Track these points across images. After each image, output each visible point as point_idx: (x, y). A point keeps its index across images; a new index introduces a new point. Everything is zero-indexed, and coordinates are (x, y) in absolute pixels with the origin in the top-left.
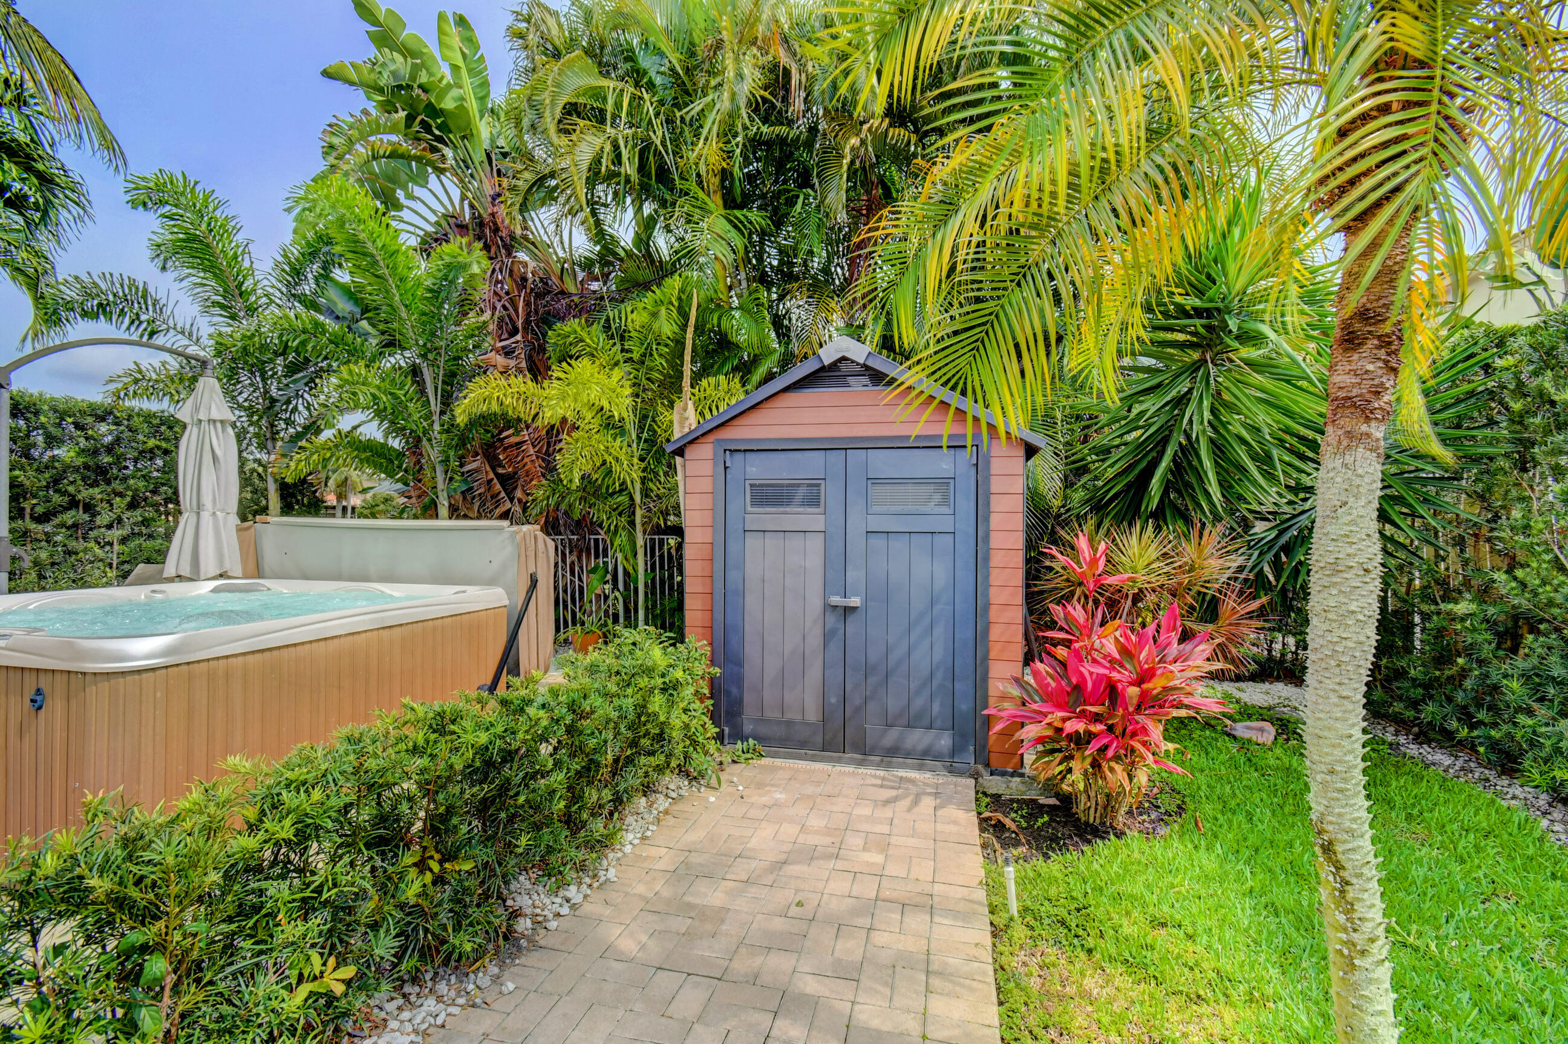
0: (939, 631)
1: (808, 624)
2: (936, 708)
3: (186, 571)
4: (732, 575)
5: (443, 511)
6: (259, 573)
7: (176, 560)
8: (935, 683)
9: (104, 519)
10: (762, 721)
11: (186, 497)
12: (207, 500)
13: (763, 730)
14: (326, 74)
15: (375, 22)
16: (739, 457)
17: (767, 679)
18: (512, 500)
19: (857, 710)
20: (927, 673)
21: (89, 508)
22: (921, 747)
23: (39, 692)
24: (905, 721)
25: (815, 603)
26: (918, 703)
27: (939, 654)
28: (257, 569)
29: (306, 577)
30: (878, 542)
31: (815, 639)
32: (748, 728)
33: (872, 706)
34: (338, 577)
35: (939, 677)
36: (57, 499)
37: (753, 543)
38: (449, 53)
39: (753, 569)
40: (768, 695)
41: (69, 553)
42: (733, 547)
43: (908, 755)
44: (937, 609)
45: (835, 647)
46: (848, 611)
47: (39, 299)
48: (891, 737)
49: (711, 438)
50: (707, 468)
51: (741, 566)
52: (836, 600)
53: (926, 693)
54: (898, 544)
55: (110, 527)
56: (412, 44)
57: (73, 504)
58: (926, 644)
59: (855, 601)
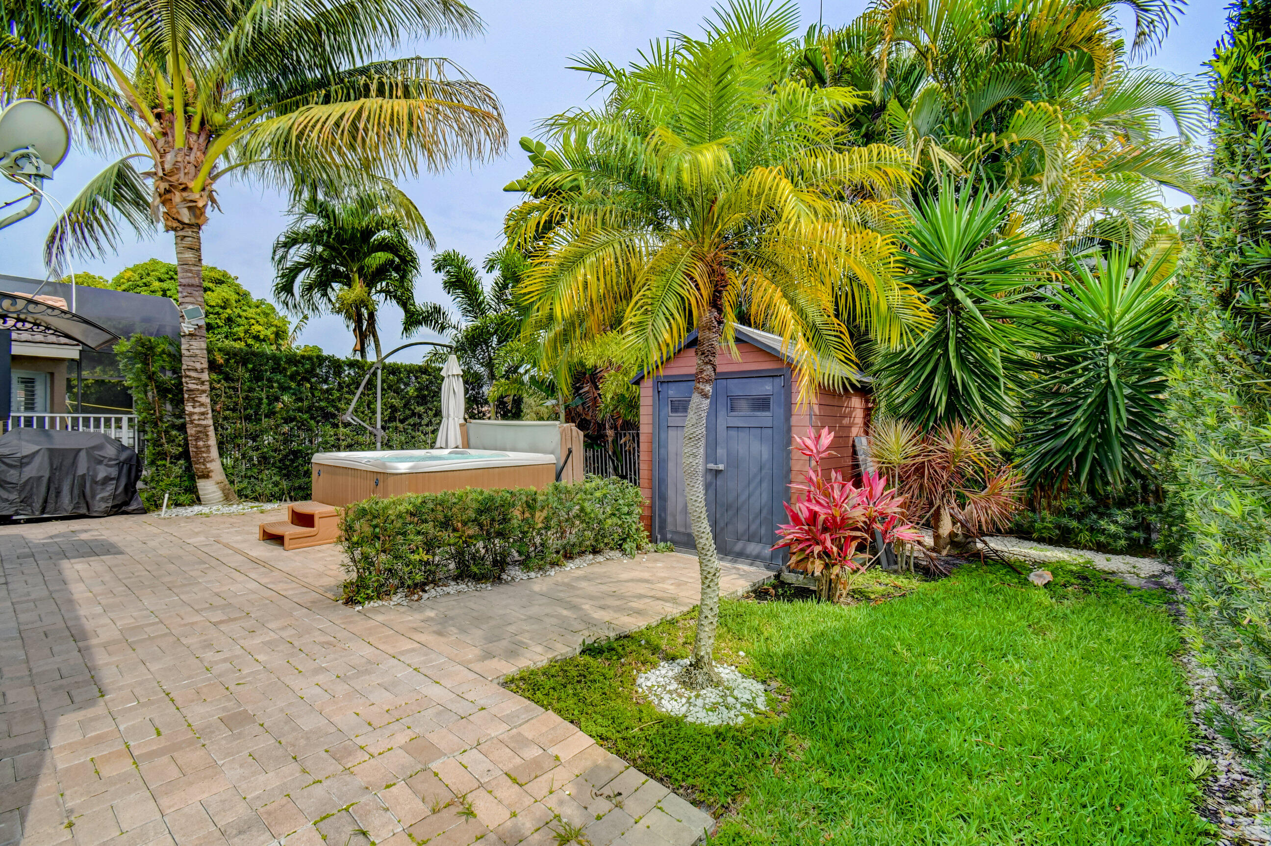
0: (765, 485)
2: (763, 531)
3: (443, 445)
4: (662, 451)
6: (469, 447)
7: (440, 440)
8: (763, 515)
9: (424, 422)
10: (676, 533)
11: (444, 413)
12: (451, 413)
13: (676, 538)
14: (505, 190)
15: (531, 151)
16: (665, 385)
17: (679, 509)
19: (722, 529)
20: (758, 510)
21: (420, 416)
22: (755, 553)
24: (746, 537)
25: (701, 468)
26: (753, 527)
27: (765, 497)
28: (467, 445)
29: (485, 449)
30: (733, 433)
32: (669, 536)
33: (730, 527)
35: (765, 512)
36: (408, 412)
37: (672, 433)
39: (672, 448)
40: (679, 518)
41: (413, 437)
42: (663, 436)
43: (747, 557)
44: (763, 472)
45: (711, 492)
46: (718, 472)
47: (407, 311)
48: (739, 547)
50: (650, 392)
51: (666, 447)
52: (711, 466)
53: (758, 522)
54: (743, 434)
55: (427, 425)
57: (414, 414)
58: (758, 492)
59: (721, 467)
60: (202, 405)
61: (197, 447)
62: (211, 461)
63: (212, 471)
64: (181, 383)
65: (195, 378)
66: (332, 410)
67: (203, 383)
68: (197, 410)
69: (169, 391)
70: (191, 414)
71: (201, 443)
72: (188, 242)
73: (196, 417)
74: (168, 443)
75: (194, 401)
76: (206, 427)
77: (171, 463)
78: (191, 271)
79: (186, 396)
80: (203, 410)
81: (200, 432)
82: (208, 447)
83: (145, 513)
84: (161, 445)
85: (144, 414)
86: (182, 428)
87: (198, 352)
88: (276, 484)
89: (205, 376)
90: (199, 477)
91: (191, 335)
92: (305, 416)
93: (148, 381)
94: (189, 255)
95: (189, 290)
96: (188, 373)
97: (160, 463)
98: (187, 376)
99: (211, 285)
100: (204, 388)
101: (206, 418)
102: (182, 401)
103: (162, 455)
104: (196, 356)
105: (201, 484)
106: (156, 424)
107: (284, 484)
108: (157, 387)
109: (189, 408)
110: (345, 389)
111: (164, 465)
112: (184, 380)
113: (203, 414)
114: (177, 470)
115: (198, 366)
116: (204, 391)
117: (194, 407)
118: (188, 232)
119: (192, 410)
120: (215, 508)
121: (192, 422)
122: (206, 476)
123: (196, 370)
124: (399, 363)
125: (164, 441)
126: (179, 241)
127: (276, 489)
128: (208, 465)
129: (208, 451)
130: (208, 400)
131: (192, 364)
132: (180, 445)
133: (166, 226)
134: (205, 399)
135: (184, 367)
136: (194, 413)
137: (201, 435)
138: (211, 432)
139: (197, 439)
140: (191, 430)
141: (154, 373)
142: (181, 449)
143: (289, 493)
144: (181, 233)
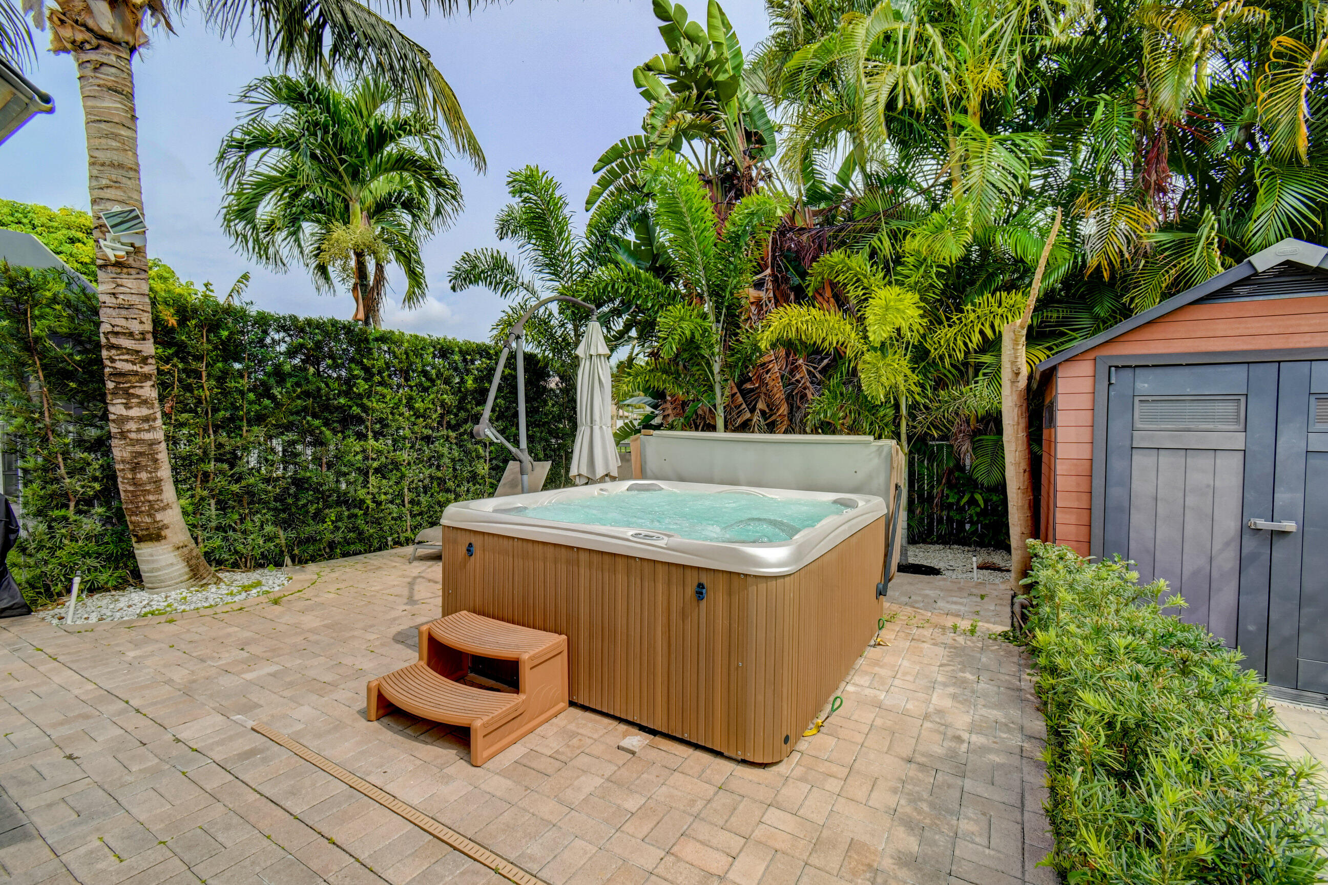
1: (1217, 546)
4: (1115, 492)
5: (720, 423)
15: (666, 18)
16: (1128, 373)
18: (752, 411)
19: (1286, 641)
23: (701, 586)
25: (1228, 524)
28: (641, 472)
29: (682, 479)
30: (1322, 462)
31: (1227, 560)
33: (1307, 639)
34: (710, 481)
37: (1142, 460)
38: (714, 33)
39: (1141, 486)
42: (1117, 464)
45: (1256, 575)
46: (1276, 535)
49: (1092, 355)
50: (1086, 385)
51: (1127, 484)
52: (1259, 523)
56: (692, 32)
59: (1290, 526)
60: (144, 402)
61: (135, 482)
62: (164, 509)
63: (166, 527)
64: (99, 361)
65: (129, 351)
66: (356, 410)
67: (144, 360)
68: (135, 412)
69: (69, 375)
70: (122, 420)
71: (143, 476)
72: (108, 76)
73: (132, 426)
74: (71, 474)
75: (128, 395)
76: (152, 443)
77: (79, 512)
78: (115, 136)
79: (110, 385)
80: (145, 411)
81: (141, 454)
82: (158, 482)
83: (29, 612)
84: (57, 480)
85: (20, 420)
86: (101, 445)
87: (135, 300)
88: (269, 539)
89: (149, 348)
90: (140, 540)
91: (118, 264)
92: (317, 422)
93: (25, 356)
94: (111, 104)
95: (115, 174)
96: (113, 340)
97: (57, 513)
98: (112, 347)
99: (80, 235)
100: (146, 369)
101: (152, 429)
102: (101, 397)
103: (61, 499)
104: (130, 307)
105: (145, 553)
106: (45, 440)
107: (283, 537)
108: (44, 367)
109: (117, 409)
110: (377, 378)
111: (65, 518)
112: (105, 353)
113: (146, 419)
114: (91, 524)
115: (135, 327)
116: (147, 377)
117: (127, 406)
118: (108, 55)
119: (124, 412)
120: (173, 594)
121: (123, 435)
122: (155, 536)
123: (131, 335)
124: (450, 337)
125: (63, 471)
126: (88, 72)
127: (271, 545)
128: (159, 517)
129: (159, 490)
130: (154, 394)
131: (122, 322)
132: (95, 479)
133: (58, 38)
134: (149, 391)
135: (105, 328)
136: (129, 419)
137: (143, 461)
138: (163, 456)
139: (136, 467)
140: (120, 451)
141: (37, 339)
142: (97, 486)
143: (290, 552)
144: (93, 56)
